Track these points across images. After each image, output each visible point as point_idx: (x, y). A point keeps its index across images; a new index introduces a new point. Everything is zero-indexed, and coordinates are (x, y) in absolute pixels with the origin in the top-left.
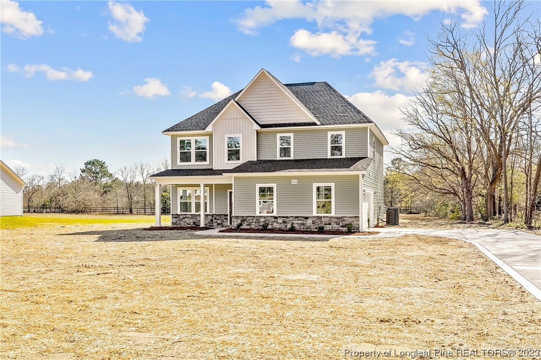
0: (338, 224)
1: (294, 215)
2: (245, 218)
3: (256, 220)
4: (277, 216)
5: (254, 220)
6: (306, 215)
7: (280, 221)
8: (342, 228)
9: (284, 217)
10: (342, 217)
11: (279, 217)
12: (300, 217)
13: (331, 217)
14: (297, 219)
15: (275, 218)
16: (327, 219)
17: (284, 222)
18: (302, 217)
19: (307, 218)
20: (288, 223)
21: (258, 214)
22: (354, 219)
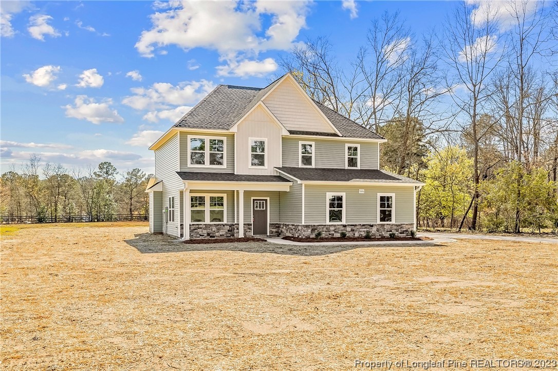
0: (397, 230)
1: (362, 224)
2: (315, 227)
3: (327, 229)
4: (347, 224)
5: (325, 229)
6: (372, 224)
7: (349, 229)
8: (400, 235)
9: (351, 225)
10: (401, 224)
11: (349, 225)
12: (367, 225)
13: (392, 225)
14: (364, 227)
15: (345, 226)
16: (389, 227)
17: (352, 230)
18: (369, 225)
19: (372, 226)
20: (356, 231)
21: (328, 223)
22: (410, 226)
